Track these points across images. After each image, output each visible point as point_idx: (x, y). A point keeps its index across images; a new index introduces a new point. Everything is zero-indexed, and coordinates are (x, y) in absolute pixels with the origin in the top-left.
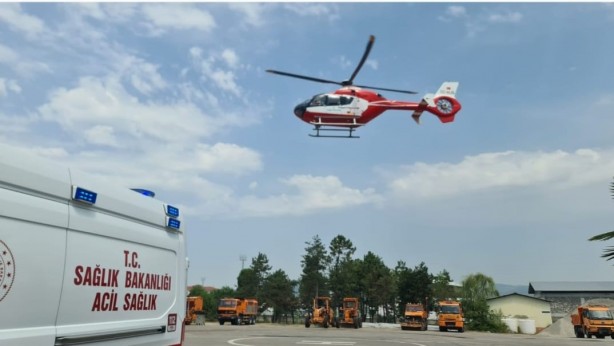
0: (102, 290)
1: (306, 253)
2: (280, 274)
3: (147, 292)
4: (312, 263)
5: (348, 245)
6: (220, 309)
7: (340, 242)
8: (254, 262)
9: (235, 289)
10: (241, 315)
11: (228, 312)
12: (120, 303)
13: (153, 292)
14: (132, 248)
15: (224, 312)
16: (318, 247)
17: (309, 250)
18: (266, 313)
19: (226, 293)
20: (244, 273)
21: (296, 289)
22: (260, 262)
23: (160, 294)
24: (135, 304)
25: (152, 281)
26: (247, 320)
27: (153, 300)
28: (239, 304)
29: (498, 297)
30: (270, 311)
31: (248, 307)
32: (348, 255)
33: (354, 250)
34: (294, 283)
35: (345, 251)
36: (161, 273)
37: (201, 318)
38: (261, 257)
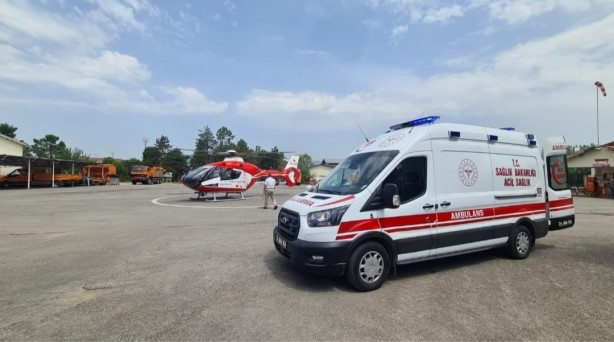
0: (507, 177)
1: (199, 138)
2: (177, 151)
3: (526, 178)
4: (202, 144)
5: (229, 133)
6: (132, 173)
7: (223, 132)
8: (158, 142)
9: (141, 160)
10: (151, 178)
11: (140, 175)
12: (515, 183)
13: (528, 178)
14: (515, 158)
15: (136, 175)
16: (208, 133)
17: (202, 136)
18: (166, 175)
19: (133, 163)
20: (147, 150)
21: (188, 161)
22: (163, 142)
23: (532, 179)
24: (521, 183)
25: (527, 173)
26: (156, 181)
27: (529, 181)
28: (149, 170)
29: (313, 166)
30: (170, 175)
31: (156, 172)
32: (229, 140)
33: (233, 137)
34: (187, 157)
35: (227, 137)
36: (530, 169)
37: (117, 180)
38: (163, 138)
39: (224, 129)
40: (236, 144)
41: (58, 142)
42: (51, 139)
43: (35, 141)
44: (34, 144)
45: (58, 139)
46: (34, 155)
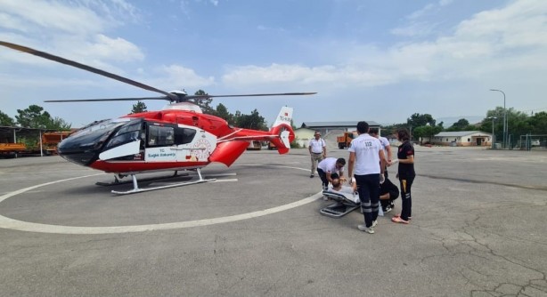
5: (207, 97)
7: (201, 95)
33: (211, 101)
39: (201, 92)
40: (215, 108)
41: (42, 112)
42: (35, 109)
43: (19, 111)
44: (18, 115)
45: (42, 109)
46: (19, 125)
